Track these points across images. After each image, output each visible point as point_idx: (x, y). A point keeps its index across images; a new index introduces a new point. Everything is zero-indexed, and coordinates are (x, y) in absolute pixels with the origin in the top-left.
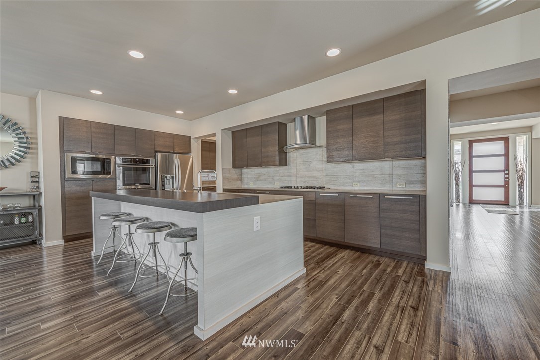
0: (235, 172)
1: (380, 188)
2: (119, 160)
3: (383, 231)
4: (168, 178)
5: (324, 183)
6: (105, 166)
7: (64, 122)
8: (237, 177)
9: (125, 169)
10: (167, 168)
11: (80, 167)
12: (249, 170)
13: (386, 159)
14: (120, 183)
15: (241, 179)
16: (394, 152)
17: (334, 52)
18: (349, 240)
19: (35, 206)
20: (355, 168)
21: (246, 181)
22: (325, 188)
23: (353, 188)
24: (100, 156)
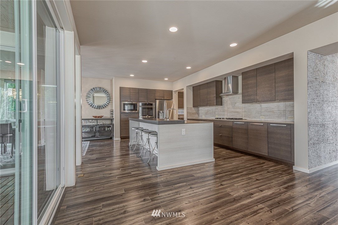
0: (194, 110)
1: (277, 119)
2: (140, 104)
3: (269, 145)
4: (161, 112)
5: (243, 116)
6: (135, 107)
7: (121, 89)
8: (196, 112)
9: (143, 108)
10: (161, 108)
11: (126, 107)
12: (202, 108)
13: (276, 101)
14: (140, 114)
15: (198, 114)
16: (281, 97)
17: (233, 45)
18: (250, 150)
19: (112, 124)
20: (262, 107)
21: (200, 115)
22: (242, 119)
23: (261, 120)
24: (134, 103)
